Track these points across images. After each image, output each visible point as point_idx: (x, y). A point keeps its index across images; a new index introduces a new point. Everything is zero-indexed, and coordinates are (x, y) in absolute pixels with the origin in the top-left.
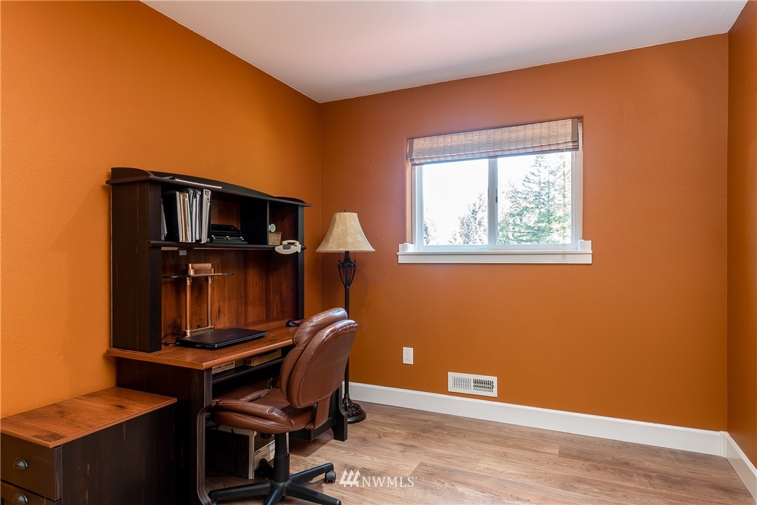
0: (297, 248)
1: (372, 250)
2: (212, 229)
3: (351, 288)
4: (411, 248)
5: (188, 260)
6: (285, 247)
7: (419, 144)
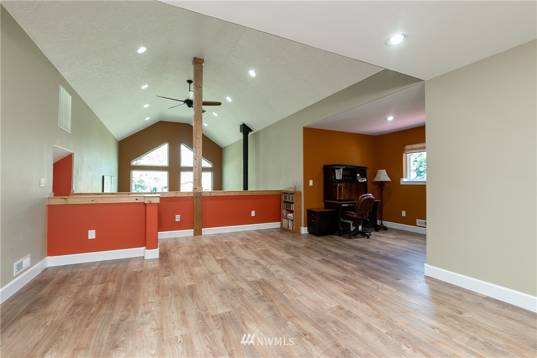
0: (365, 180)
1: (390, 180)
2: (343, 176)
3: (383, 192)
4: (405, 180)
5: (338, 183)
6: (362, 180)
7: (408, 147)
